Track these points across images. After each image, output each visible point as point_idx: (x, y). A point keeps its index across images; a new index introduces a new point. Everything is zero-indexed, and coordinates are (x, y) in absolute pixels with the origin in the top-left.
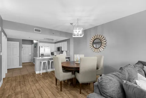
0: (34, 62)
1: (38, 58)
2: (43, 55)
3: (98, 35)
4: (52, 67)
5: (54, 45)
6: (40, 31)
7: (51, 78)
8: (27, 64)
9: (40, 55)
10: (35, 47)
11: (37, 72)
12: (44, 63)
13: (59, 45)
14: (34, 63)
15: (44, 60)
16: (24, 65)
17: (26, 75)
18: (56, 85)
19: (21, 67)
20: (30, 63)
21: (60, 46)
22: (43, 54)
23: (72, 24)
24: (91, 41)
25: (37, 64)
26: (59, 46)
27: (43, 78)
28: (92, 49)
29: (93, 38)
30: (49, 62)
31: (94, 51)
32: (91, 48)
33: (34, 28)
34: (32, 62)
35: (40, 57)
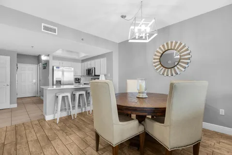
0: (43, 96)
1: (50, 88)
2: (59, 83)
3: (172, 43)
4: (79, 106)
5: (80, 64)
6: (54, 31)
7: (79, 129)
8: (29, 99)
9: (55, 83)
10: (45, 68)
11: (49, 118)
12: (63, 97)
13: (89, 65)
14: (41, 97)
15: (63, 93)
16: (22, 101)
17: (23, 124)
18: (97, 150)
19: (15, 106)
20: (35, 98)
21: (93, 66)
22: (60, 81)
23: (125, 17)
24: (156, 55)
25: (48, 99)
26: (89, 67)
27: (63, 130)
28: (159, 70)
29: (160, 48)
30: (74, 95)
31: (163, 74)
32: (156, 68)
33: (43, 24)
34: (39, 95)
35: (55, 87)
